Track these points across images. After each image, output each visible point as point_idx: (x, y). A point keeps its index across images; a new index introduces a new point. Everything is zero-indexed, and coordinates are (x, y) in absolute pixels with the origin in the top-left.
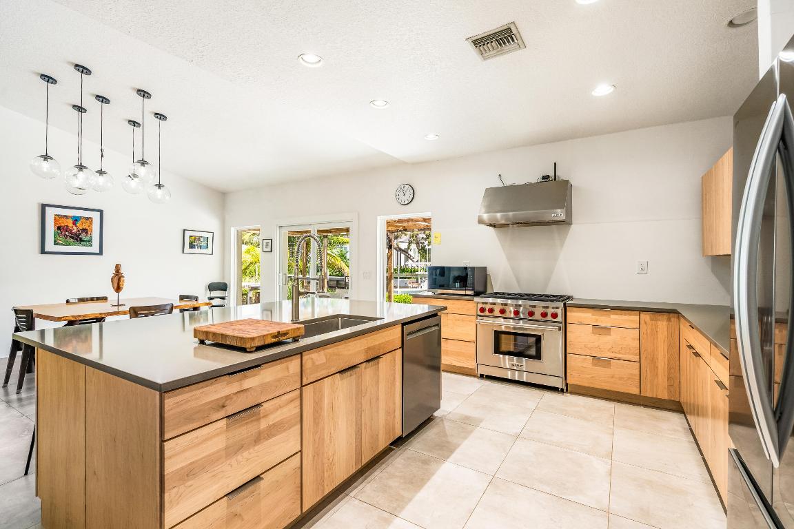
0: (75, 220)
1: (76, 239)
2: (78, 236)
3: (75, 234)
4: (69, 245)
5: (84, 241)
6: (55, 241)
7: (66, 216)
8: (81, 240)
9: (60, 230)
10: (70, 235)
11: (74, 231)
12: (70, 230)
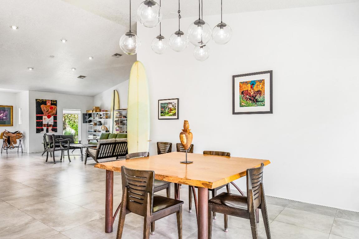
0: (253, 84)
1: (253, 101)
2: (254, 98)
3: (253, 96)
4: (249, 106)
5: (259, 101)
6: (240, 104)
7: (247, 82)
8: (257, 101)
9: (243, 94)
10: (249, 97)
11: (252, 94)
12: (249, 93)
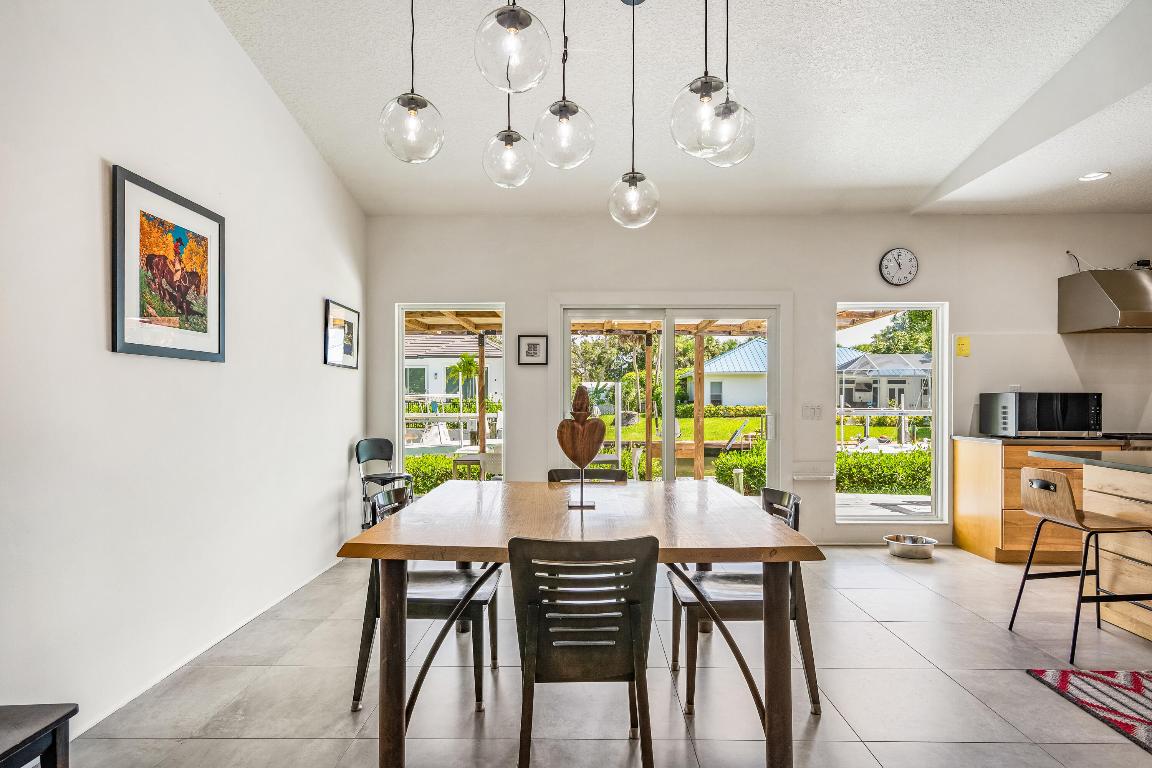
0: (180, 241)
1: (181, 307)
2: (184, 297)
3: (179, 289)
5: (195, 314)
6: (142, 307)
7: (163, 224)
8: (189, 312)
9: (152, 269)
10: (171, 290)
11: (177, 277)
12: (170, 272)
